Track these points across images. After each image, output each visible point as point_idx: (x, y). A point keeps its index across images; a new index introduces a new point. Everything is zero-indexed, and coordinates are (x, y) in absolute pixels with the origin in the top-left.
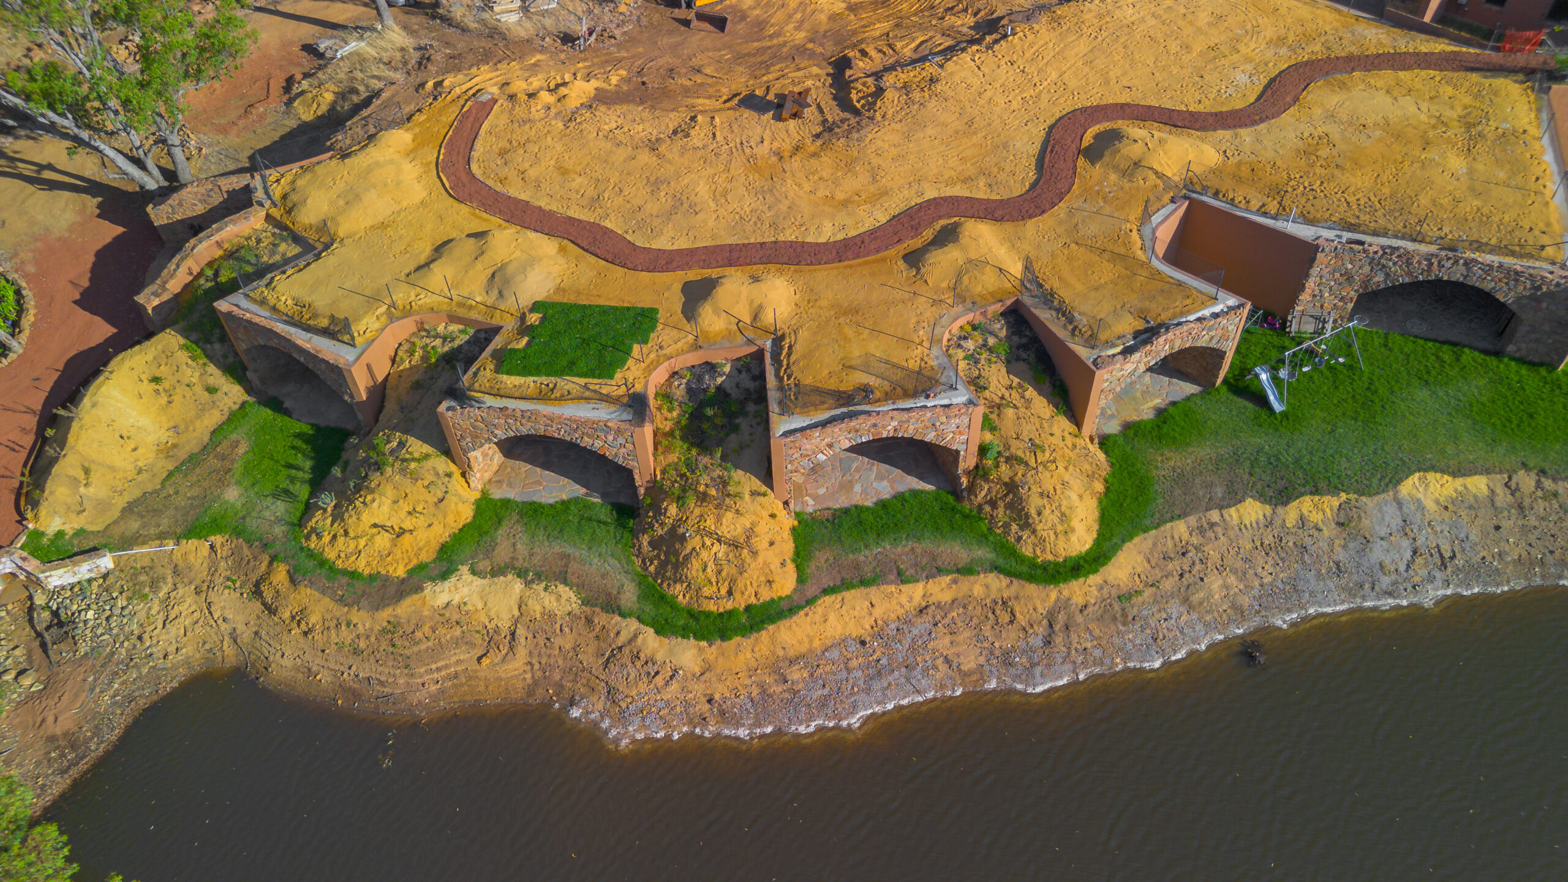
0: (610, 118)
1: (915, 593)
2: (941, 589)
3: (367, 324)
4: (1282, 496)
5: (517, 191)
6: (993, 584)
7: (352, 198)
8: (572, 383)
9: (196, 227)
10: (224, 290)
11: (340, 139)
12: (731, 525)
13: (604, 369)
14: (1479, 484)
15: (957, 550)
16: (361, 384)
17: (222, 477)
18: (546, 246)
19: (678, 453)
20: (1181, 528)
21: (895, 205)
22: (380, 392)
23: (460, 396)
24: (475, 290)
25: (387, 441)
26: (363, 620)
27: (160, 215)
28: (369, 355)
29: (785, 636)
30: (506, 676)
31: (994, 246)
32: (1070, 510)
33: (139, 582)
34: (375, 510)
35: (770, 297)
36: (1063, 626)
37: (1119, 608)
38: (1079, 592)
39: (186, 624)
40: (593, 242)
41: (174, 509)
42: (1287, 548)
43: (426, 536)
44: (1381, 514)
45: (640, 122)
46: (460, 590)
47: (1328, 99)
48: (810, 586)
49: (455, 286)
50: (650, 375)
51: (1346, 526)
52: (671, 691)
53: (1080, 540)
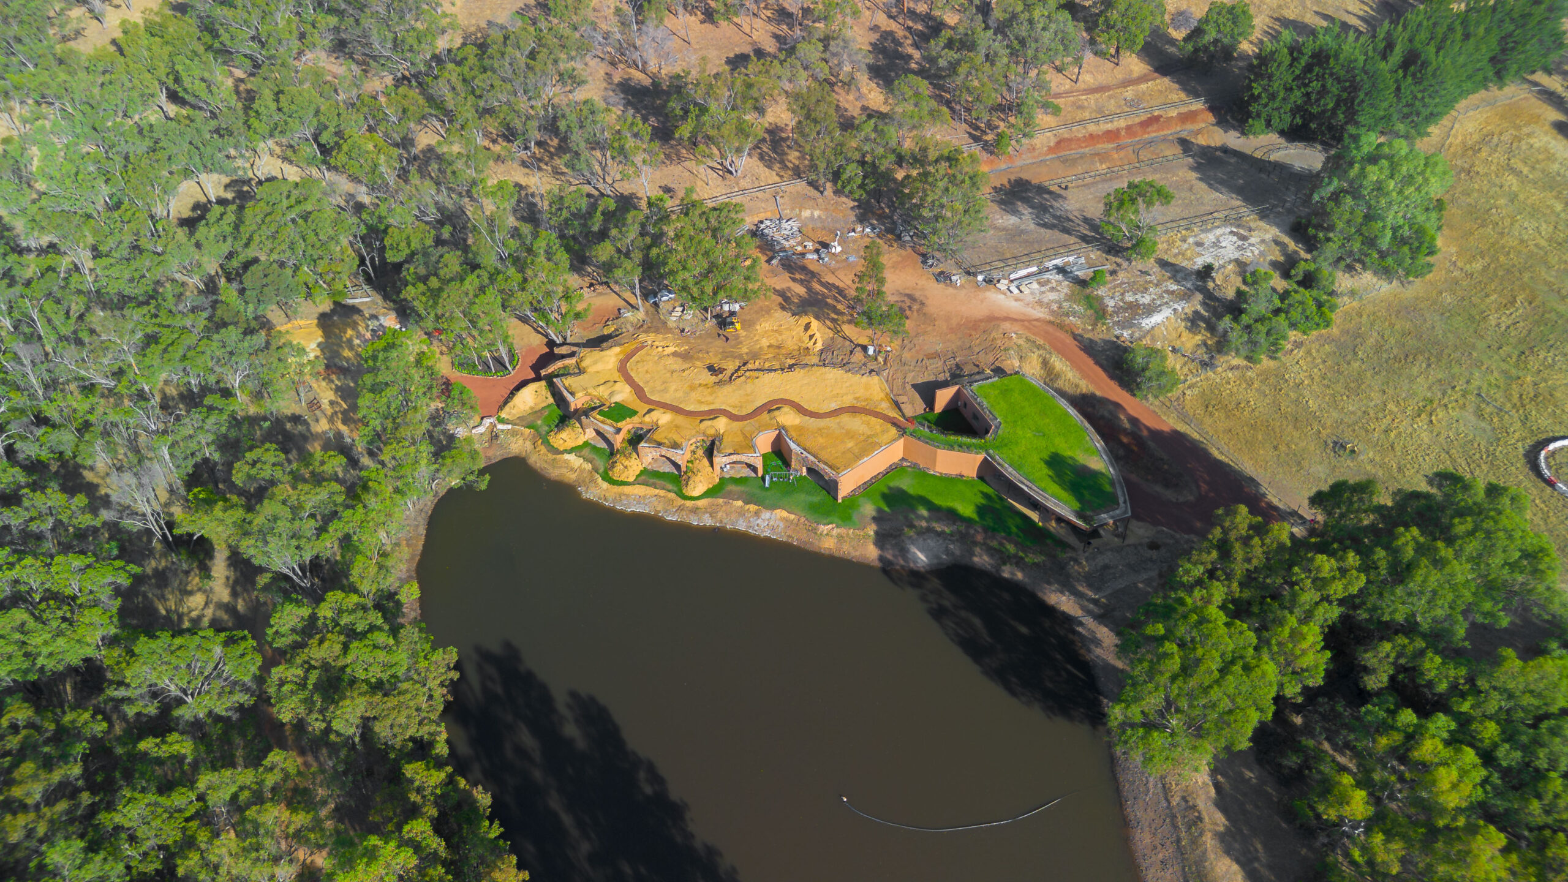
0: (671, 361)
1: (657, 491)
2: (662, 493)
3: (579, 395)
4: (747, 502)
5: (632, 374)
6: (672, 495)
7: (595, 363)
8: (609, 421)
9: (563, 357)
10: (557, 376)
11: (605, 345)
12: (626, 463)
13: (617, 421)
14: (792, 517)
15: (670, 486)
16: (572, 407)
17: (539, 418)
18: (628, 389)
19: (626, 444)
20: (721, 501)
21: (712, 407)
22: (576, 410)
23: (587, 416)
24: (606, 395)
25: (573, 421)
26: (550, 456)
27: (557, 351)
28: (576, 402)
29: (627, 489)
30: (571, 477)
31: (721, 424)
32: (698, 487)
33: (514, 433)
34: (564, 435)
35: (663, 418)
36: (680, 508)
37: (695, 511)
38: (689, 504)
39: (519, 445)
40: (639, 392)
41: (527, 421)
42: (741, 513)
43: (570, 444)
44: (766, 515)
45: (676, 364)
46: (571, 457)
47: (845, 418)
48: (637, 482)
49: (603, 392)
50: (628, 425)
51: (757, 514)
52: (598, 491)
53: (696, 494)
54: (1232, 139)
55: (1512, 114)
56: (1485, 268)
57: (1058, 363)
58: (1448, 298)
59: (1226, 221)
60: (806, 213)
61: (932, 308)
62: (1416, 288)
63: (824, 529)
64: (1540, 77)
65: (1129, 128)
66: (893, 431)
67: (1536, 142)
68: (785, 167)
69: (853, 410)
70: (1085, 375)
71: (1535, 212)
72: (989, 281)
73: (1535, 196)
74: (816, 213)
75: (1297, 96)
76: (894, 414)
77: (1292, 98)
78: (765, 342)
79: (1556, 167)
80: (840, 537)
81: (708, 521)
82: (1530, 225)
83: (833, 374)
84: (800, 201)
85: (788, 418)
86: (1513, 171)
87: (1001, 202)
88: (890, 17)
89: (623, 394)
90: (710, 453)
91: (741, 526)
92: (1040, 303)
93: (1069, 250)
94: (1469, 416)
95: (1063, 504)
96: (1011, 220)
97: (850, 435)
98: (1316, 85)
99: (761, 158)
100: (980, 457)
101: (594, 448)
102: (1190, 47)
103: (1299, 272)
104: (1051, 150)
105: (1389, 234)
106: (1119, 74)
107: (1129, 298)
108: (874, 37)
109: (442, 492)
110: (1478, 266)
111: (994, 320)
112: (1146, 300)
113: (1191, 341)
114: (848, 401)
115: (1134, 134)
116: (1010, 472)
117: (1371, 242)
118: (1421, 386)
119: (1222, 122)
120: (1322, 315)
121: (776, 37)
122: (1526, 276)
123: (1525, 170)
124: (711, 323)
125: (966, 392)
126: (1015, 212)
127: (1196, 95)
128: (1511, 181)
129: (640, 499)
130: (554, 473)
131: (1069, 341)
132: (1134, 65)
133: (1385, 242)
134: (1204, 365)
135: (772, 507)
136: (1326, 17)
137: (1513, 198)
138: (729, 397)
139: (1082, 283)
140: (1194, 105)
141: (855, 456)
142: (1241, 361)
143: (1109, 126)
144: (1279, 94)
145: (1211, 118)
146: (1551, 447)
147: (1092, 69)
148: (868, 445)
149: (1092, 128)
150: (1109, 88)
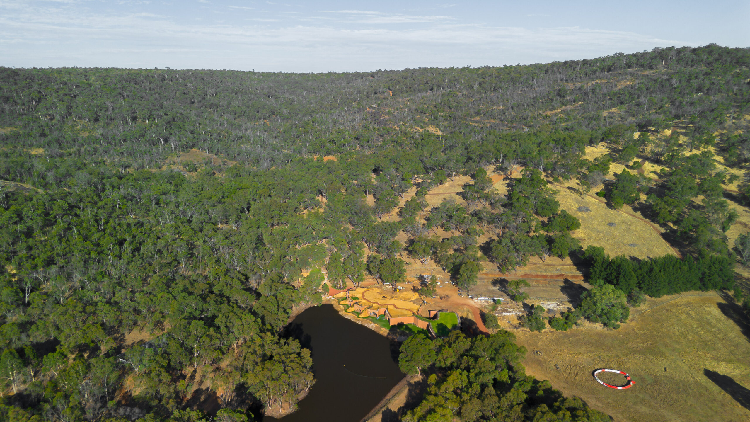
2: (355, 316)
4: (371, 321)
5: (365, 293)
12: (351, 308)
14: (378, 326)
20: (365, 320)
26: (338, 305)
30: (339, 310)
31: (375, 305)
33: (334, 300)
34: (343, 302)
36: (356, 319)
37: (359, 320)
39: (333, 302)
41: (338, 298)
43: (343, 304)
44: (373, 324)
45: (377, 294)
46: (342, 306)
47: (404, 311)
48: (352, 312)
50: (356, 301)
51: (371, 324)
52: (343, 313)
53: (361, 317)
55: (705, 299)
56: (644, 334)
59: (558, 301)
60: (438, 276)
61: (450, 299)
62: (612, 332)
63: (382, 329)
64: (728, 291)
66: (412, 315)
67: (706, 308)
69: (408, 310)
72: (471, 298)
76: (416, 312)
78: (402, 296)
80: (385, 331)
81: (360, 323)
84: (437, 273)
85: (391, 307)
86: (688, 314)
87: (493, 283)
89: (359, 296)
90: (368, 309)
91: (366, 325)
92: (480, 305)
93: (502, 297)
94: (589, 359)
96: (492, 288)
97: (400, 312)
99: (435, 261)
100: (427, 323)
101: (347, 305)
103: (567, 315)
104: (521, 276)
105: (600, 310)
106: (562, 262)
107: (506, 309)
111: (464, 304)
112: (512, 310)
113: (515, 322)
114: (408, 308)
116: (430, 326)
122: (658, 339)
124: (393, 290)
125: (438, 313)
126: (494, 286)
130: (336, 308)
131: (479, 312)
134: (515, 326)
135: (374, 323)
138: (381, 301)
139: (497, 303)
140: (579, 274)
141: (399, 316)
142: (528, 330)
143: (545, 274)
144: (598, 273)
145: (583, 278)
146: (606, 370)
147: (549, 260)
148: (405, 315)
149: (539, 273)
150: (554, 265)
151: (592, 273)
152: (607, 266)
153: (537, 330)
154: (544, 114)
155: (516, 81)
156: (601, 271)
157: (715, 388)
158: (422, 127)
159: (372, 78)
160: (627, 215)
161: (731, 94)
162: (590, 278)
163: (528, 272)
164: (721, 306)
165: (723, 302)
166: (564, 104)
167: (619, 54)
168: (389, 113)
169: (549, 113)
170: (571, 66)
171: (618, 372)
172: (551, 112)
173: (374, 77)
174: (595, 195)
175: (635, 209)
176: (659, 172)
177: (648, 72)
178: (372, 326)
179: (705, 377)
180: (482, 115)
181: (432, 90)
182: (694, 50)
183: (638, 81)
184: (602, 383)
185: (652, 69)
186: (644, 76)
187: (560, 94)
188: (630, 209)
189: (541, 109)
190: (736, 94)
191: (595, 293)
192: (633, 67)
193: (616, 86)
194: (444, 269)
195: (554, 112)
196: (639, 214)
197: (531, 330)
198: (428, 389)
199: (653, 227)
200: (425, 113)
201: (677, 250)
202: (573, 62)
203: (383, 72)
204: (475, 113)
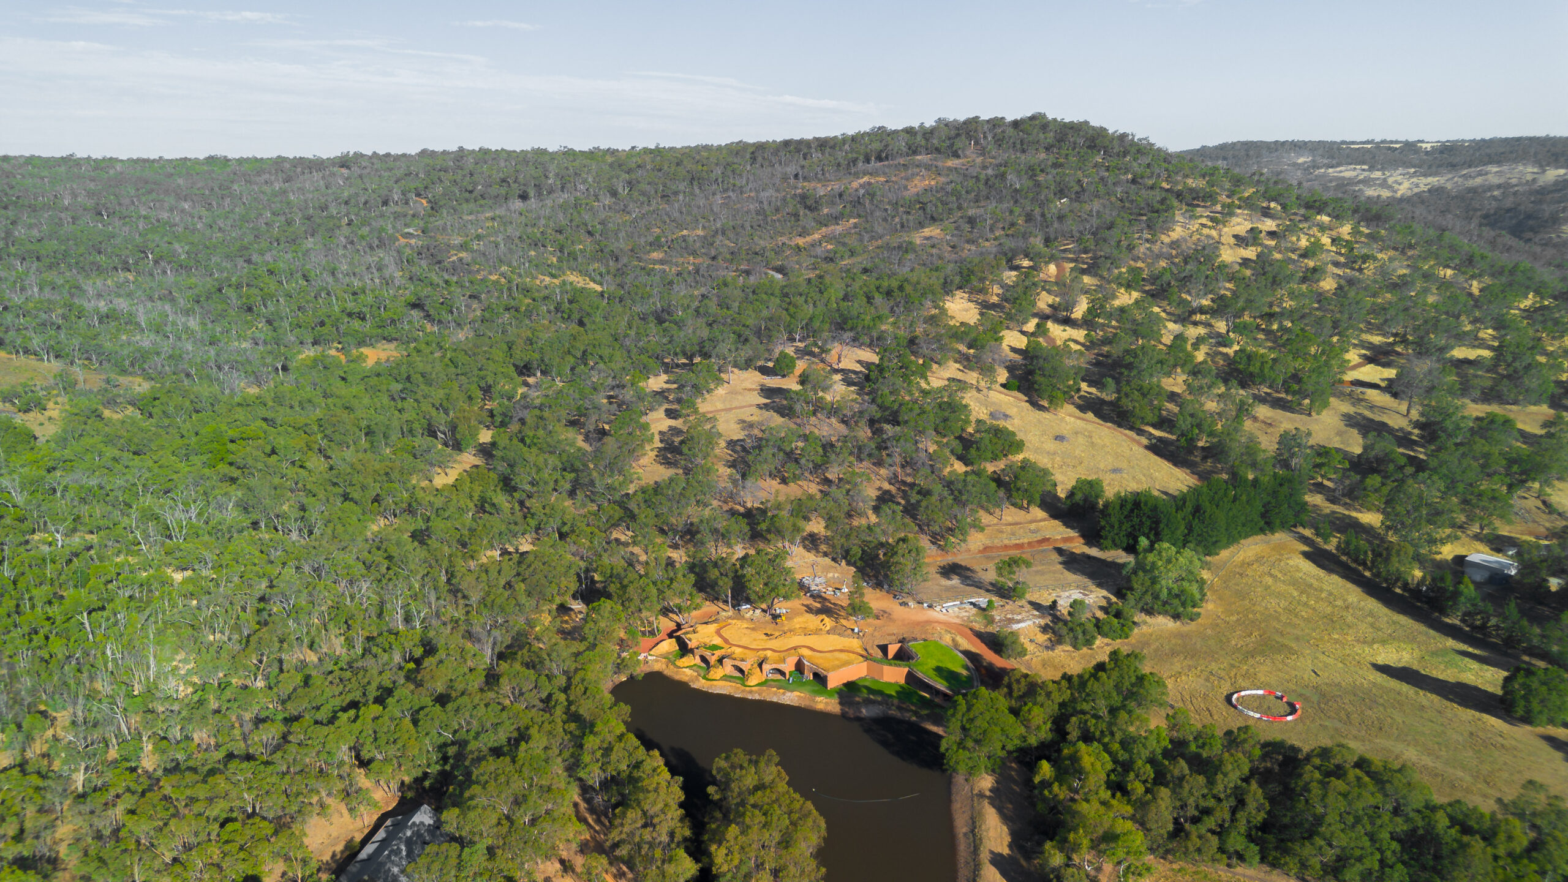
0: (745, 630)
1: (731, 684)
2: (733, 684)
3: (694, 642)
4: (779, 689)
5: (723, 634)
6: (739, 686)
7: (704, 629)
8: (708, 653)
9: (685, 628)
10: (682, 636)
11: (709, 624)
12: (716, 671)
13: (712, 652)
14: (802, 695)
15: (738, 681)
16: (689, 648)
17: (671, 654)
18: (720, 639)
19: (716, 662)
20: (765, 688)
21: (765, 647)
22: (691, 649)
23: (697, 651)
24: (708, 642)
25: (689, 654)
26: (676, 670)
27: (682, 626)
28: (691, 645)
29: (715, 683)
30: (685, 679)
31: (769, 653)
32: (753, 681)
33: (657, 661)
34: (683, 660)
35: (738, 650)
36: (743, 691)
37: (751, 692)
38: (748, 689)
39: (658, 667)
40: (726, 641)
41: (665, 656)
42: (775, 694)
43: (686, 664)
44: (788, 694)
45: (748, 632)
46: (687, 670)
47: (837, 654)
48: (721, 679)
49: (707, 640)
50: (718, 653)
51: (784, 694)
52: (700, 684)
53: (752, 684)
54: (1094, 552)
55: (1279, 548)
56: (1238, 620)
57: (959, 639)
58: (1209, 632)
59: (1078, 587)
60: (830, 575)
61: (895, 616)
62: (1192, 626)
63: (819, 699)
64: (1300, 530)
65: (1029, 543)
66: (861, 659)
67: (1291, 562)
68: (818, 552)
69: (841, 651)
70: (974, 645)
71: (1279, 595)
72: (930, 606)
73: (1282, 587)
74: (836, 575)
75: (1126, 526)
76: (864, 653)
77: (1124, 528)
78: (798, 626)
79: (1300, 575)
80: (827, 703)
81: (757, 697)
82: (1274, 602)
83: (832, 637)
84: (827, 569)
85: (805, 652)
86: (1271, 575)
87: (941, 573)
88: (890, 483)
89: (717, 641)
90: (760, 665)
91: (775, 700)
92: (958, 617)
93: (980, 596)
94: (1201, 681)
95: (941, 685)
96: (949, 583)
97: (837, 659)
98: (1136, 520)
99: (804, 547)
100: (906, 670)
101: (699, 667)
102: (1068, 502)
103: (1113, 610)
104: (980, 552)
105: (1165, 591)
106: (1029, 517)
107: (1009, 616)
108: (878, 493)
109: (617, 683)
110: (1234, 618)
111: (929, 622)
112: (1019, 617)
113: (1042, 638)
114: (839, 648)
115: (1033, 547)
116: (920, 675)
117: (1156, 597)
118: (1177, 667)
119: (1089, 543)
120: (1122, 630)
121: (821, 491)
122: (1263, 625)
123: (1279, 575)
124: (768, 617)
125: (905, 646)
126: (949, 579)
127: (1072, 528)
128: (1269, 581)
129: (722, 688)
130: (677, 677)
131: (969, 632)
132: (1038, 513)
133: (1164, 594)
134: (1047, 648)
135: (792, 691)
136: (1166, 493)
137: (1267, 588)
138: (774, 644)
139: (984, 610)
140: (1072, 533)
141: (839, 667)
142: (1070, 648)
143: (1017, 542)
144: (1116, 526)
145: (1082, 541)
146: (1243, 693)
147: (1011, 514)
148: (846, 663)
149: (1006, 542)
150: (1020, 523)
151: (1103, 528)
152: (1132, 511)
153: (1084, 645)
154: (793, 244)
155: (703, 179)
156: (1121, 523)
157: (1405, 688)
158: (553, 276)
159: (344, 171)
160: (1073, 419)
161: (1113, 199)
162: (1101, 537)
163: (988, 542)
164: (1306, 555)
165: (1306, 548)
166: (822, 224)
167: (879, 128)
168: (463, 247)
169: (801, 241)
170: (798, 151)
171: (1261, 692)
172: (804, 240)
173: (348, 168)
174: (1002, 389)
175: (1082, 408)
176: (1082, 340)
177: (951, 163)
178: (791, 697)
179: (1379, 674)
180: (666, 248)
181: (524, 197)
182: (1016, 124)
183: (942, 179)
184: (1258, 716)
185: (958, 157)
186: (950, 169)
187: (809, 203)
188: (1071, 408)
189: (782, 234)
190: (1121, 200)
191: (1153, 563)
192: (920, 154)
193: (906, 188)
194: (834, 559)
195: (809, 239)
196: (1090, 415)
197: (1075, 647)
198: (1046, 792)
199: (1126, 435)
200: (543, 246)
201: (1188, 471)
202: (801, 142)
203: (370, 157)
204: (651, 244)
